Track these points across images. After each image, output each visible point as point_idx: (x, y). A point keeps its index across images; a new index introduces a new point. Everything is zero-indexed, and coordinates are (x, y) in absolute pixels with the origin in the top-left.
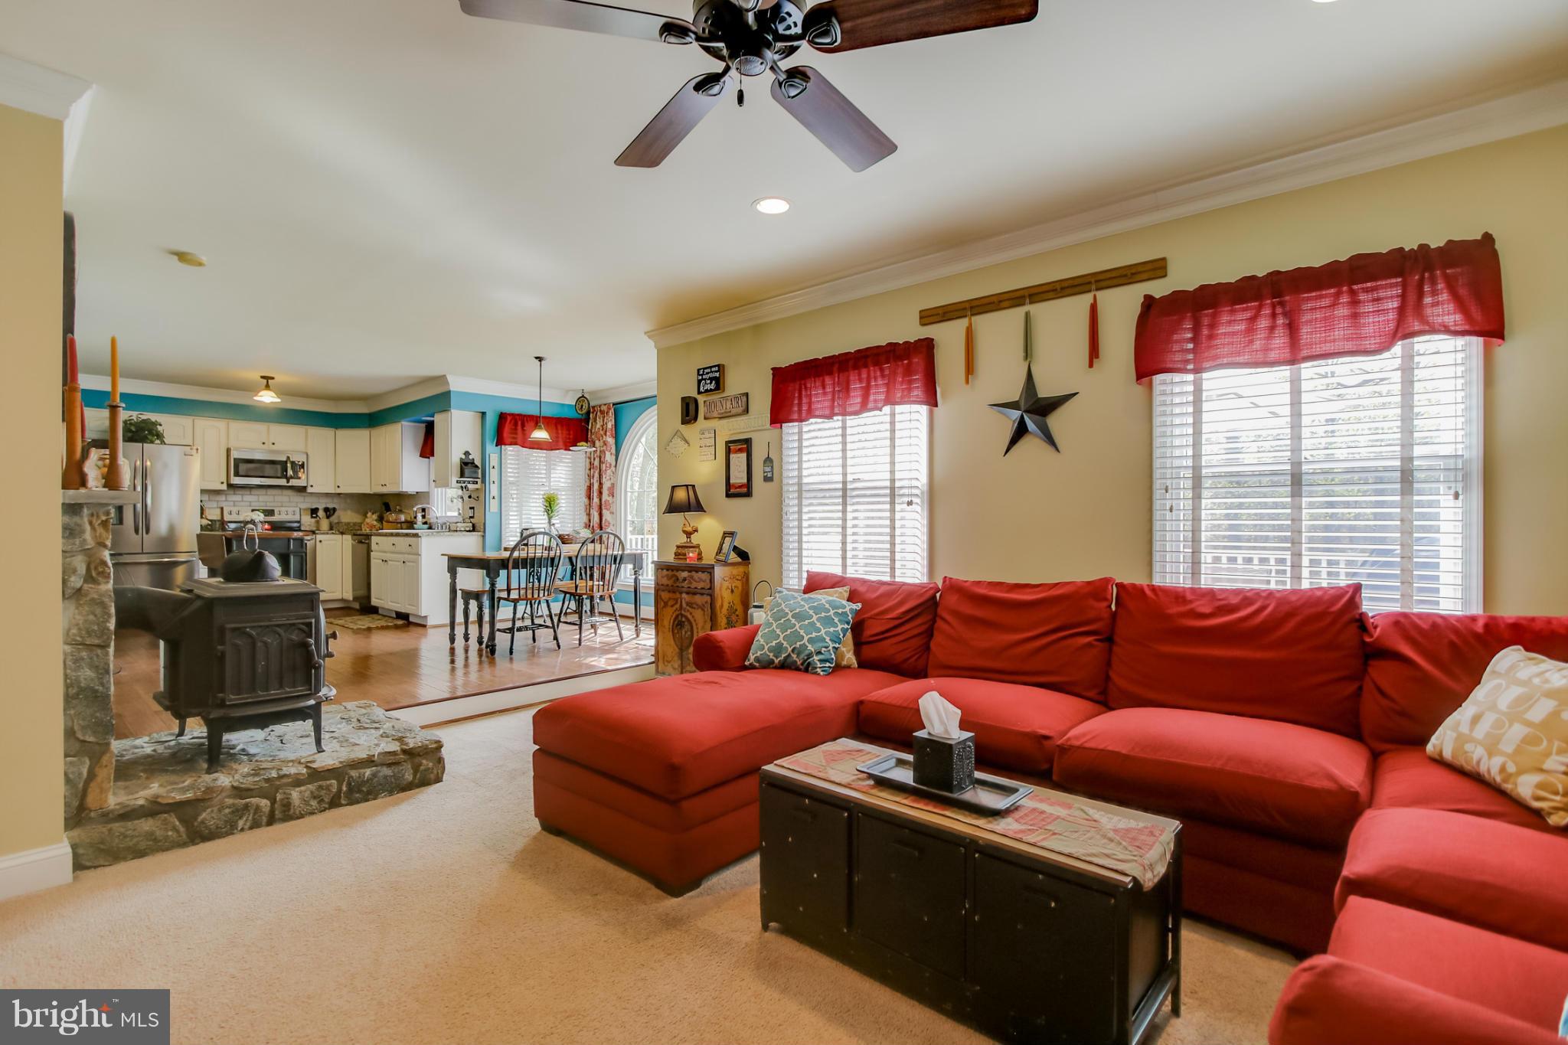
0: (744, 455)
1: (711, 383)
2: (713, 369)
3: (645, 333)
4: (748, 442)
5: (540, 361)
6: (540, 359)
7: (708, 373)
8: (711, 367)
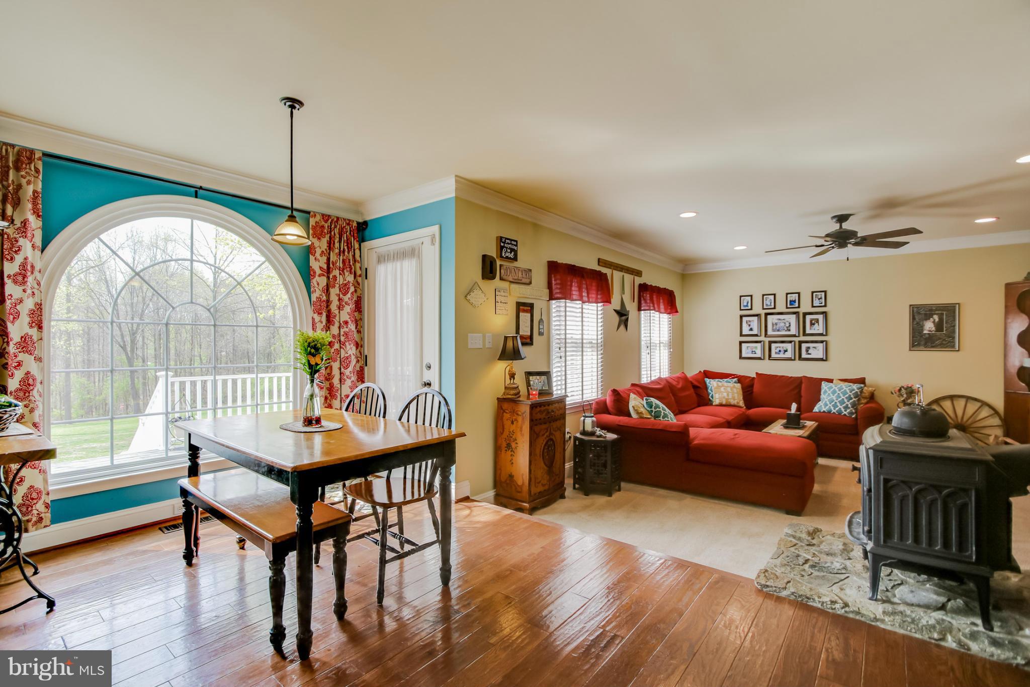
0: (529, 315)
1: (511, 253)
2: (513, 242)
3: (456, 176)
4: (531, 306)
5: (292, 107)
6: (293, 103)
7: (508, 244)
8: (511, 240)
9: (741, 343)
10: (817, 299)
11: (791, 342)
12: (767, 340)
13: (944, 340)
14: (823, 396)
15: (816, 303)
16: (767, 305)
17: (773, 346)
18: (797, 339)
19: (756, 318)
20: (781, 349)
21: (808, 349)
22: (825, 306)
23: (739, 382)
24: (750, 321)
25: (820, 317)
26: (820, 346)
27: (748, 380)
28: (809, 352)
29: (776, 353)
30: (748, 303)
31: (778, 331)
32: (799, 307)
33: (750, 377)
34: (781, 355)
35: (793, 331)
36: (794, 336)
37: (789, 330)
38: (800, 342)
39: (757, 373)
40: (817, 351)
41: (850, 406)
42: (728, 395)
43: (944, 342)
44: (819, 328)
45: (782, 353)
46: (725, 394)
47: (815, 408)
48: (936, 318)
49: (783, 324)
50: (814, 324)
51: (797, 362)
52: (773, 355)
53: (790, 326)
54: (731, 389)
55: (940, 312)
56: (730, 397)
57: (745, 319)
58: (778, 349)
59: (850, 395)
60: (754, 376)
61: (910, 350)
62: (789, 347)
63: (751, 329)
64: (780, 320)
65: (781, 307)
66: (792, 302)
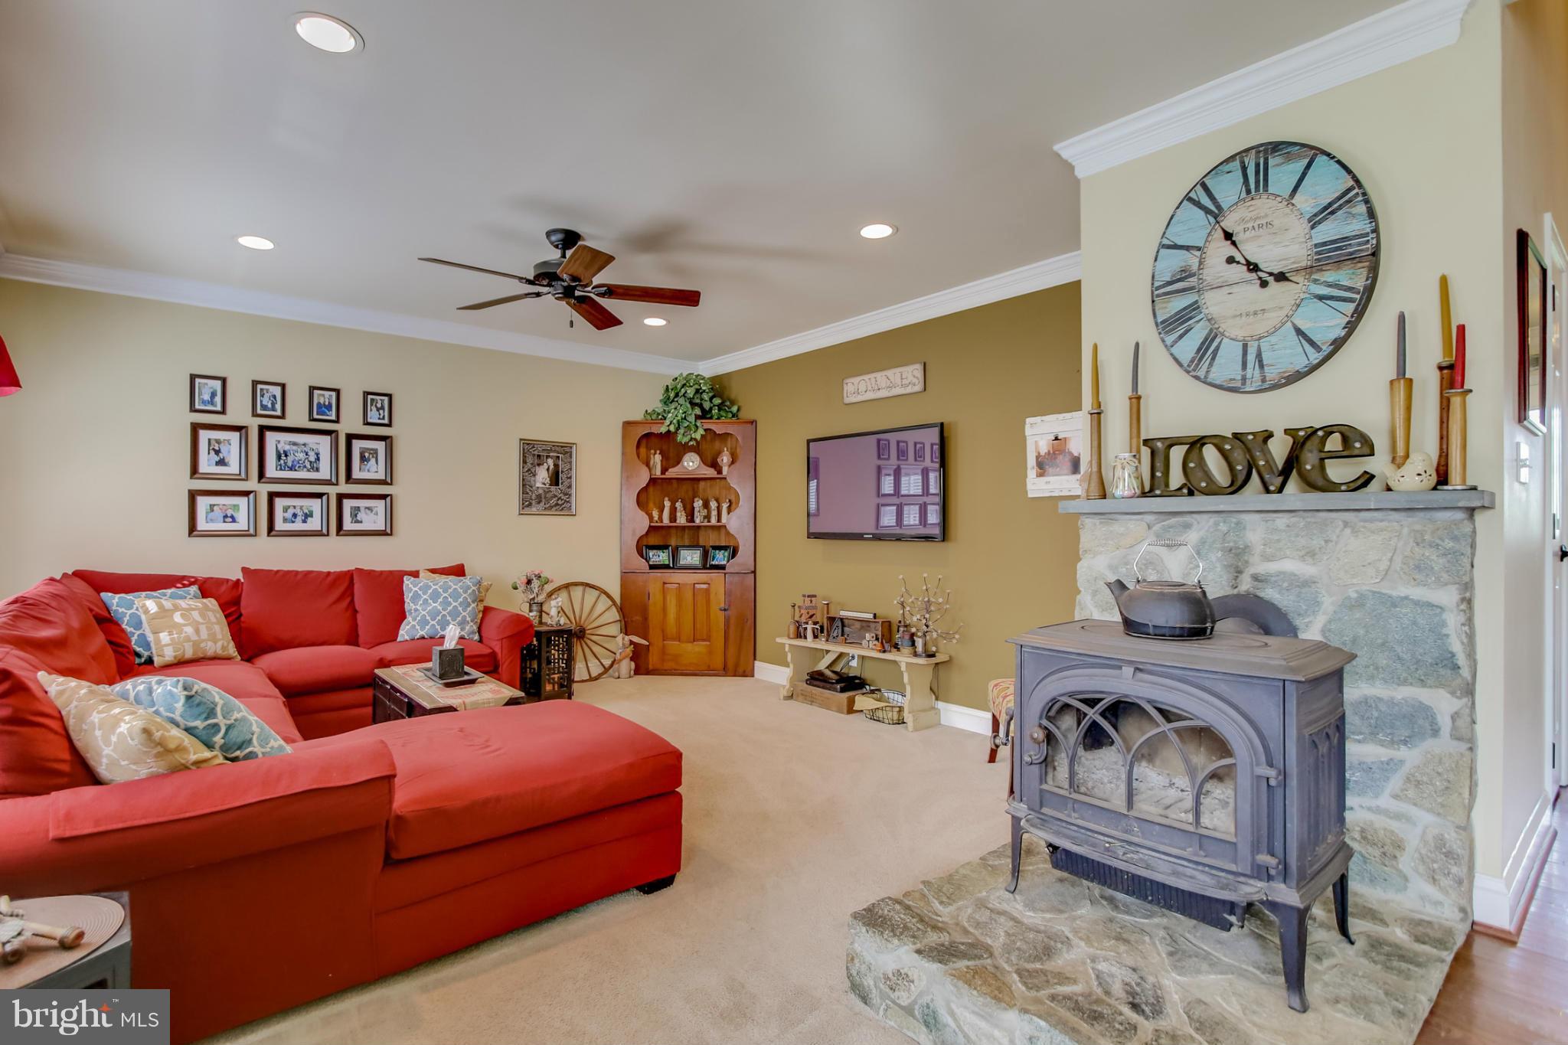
9: (193, 495)
10: (374, 408)
11: (319, 496)
12: (264, 489)
13: (560, 498)
14: (409, 605)
15: (373, 416)
16: (264, 407)
17: (280, 503)
18: (333, 491)
19: (237, 434)
20: (298, 511)
21: (356, 511)
22: (389, 425)
23: (205, 594)
24: (218, 442)
25: (380, 446)
26: (379, 505)
27: (223, 588)
28: (359, 518)
29: (285, 520)
30: (213, 395)
31: (291, 469)
32: (337, 421)
33: (228, 580)
34: (298, 526)
35: (325, 473)
36: (328, 483)
37: (317, 470)
38: (341, 497)
39: (245, 570)
40: (373, 517)
41: (468, 619)
42: (197, 631)
43: (560, 502)
44: (376, 470)
45: (299, 519)
46: (189, 630)
47: (401, 632)
48: (550, 462)
49: (302, 456)
50: (368, 460)
51: (333, 539)
52: (280, 525)
53: (318, 459)
54: (203, 615)
55: (555, 454)
56: (204, 634)
57: (204, 435)
58: (291, 511)
59: (465, 598)
60: (240, 576)
61: (520, 514)
62: (315, 505)
63: (222, 462)
64: (295, 444)
65: (297, 415)
66: (324, 408)
